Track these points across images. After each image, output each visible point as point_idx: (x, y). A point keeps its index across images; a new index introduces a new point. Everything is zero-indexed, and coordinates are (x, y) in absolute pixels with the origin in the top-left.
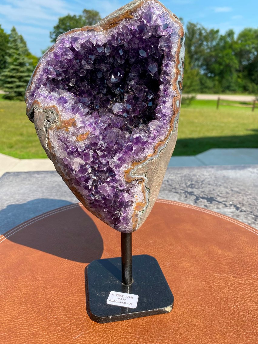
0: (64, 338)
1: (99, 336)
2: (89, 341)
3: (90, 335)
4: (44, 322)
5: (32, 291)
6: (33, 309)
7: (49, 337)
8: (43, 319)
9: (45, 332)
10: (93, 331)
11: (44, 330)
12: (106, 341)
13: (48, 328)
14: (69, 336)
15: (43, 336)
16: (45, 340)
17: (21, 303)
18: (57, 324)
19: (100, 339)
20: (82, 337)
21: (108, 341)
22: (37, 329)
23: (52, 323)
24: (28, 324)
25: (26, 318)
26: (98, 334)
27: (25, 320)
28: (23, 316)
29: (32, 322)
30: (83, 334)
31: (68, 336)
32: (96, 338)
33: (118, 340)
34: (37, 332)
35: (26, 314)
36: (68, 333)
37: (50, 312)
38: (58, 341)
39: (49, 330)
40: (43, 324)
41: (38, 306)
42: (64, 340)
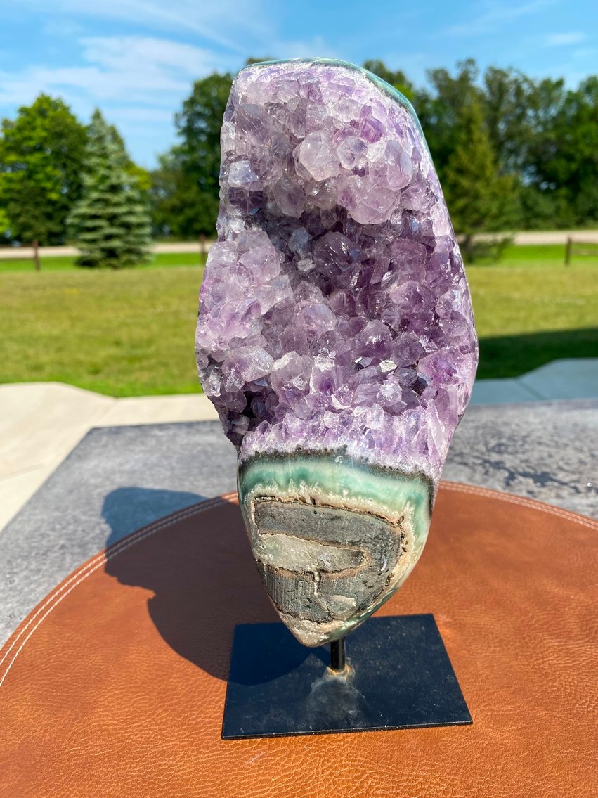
0: (225, 761)
1: (296, 760)
2: (275, 769)
3: (278, 758)
4: (185, 729)
5: (158, 670)
6: (162, 704)
7: (197, 759)
8: (183, 725)
9: (188, 750)
10: (283, 751)
11: (185, 746)
12: (311, 770)
13: (193, 742)
14: (236, 758)
15: (183, 757)
16: (188, 764)
17: (137, 693)
18: (210, 735)
19: (300, 766)
20: (262, 762)
21: (315, 771)
22: (171, 744)
23: (201, 732)
24: (153, 733)
25: (149, 722)
26: (294, 756)
27: (147, 726)
28: (143, 718)
29: (161, 730)
30: (263, 756)
31: (232, 758)
32: (291, 764)
33: (336, 769)
34: (172, 748)
35: (148, 714)
36: (232, 754)
37: (195, 711)
38: (214, 767)
39: (196, 745)
40: (183, 735)
41: (172, 699)
42: (226, 766)
